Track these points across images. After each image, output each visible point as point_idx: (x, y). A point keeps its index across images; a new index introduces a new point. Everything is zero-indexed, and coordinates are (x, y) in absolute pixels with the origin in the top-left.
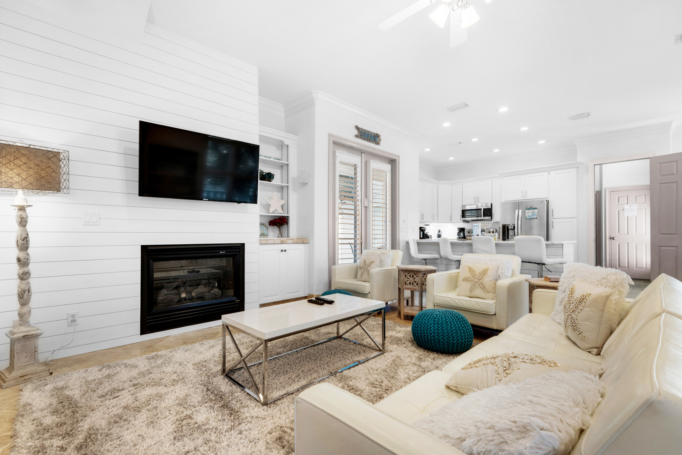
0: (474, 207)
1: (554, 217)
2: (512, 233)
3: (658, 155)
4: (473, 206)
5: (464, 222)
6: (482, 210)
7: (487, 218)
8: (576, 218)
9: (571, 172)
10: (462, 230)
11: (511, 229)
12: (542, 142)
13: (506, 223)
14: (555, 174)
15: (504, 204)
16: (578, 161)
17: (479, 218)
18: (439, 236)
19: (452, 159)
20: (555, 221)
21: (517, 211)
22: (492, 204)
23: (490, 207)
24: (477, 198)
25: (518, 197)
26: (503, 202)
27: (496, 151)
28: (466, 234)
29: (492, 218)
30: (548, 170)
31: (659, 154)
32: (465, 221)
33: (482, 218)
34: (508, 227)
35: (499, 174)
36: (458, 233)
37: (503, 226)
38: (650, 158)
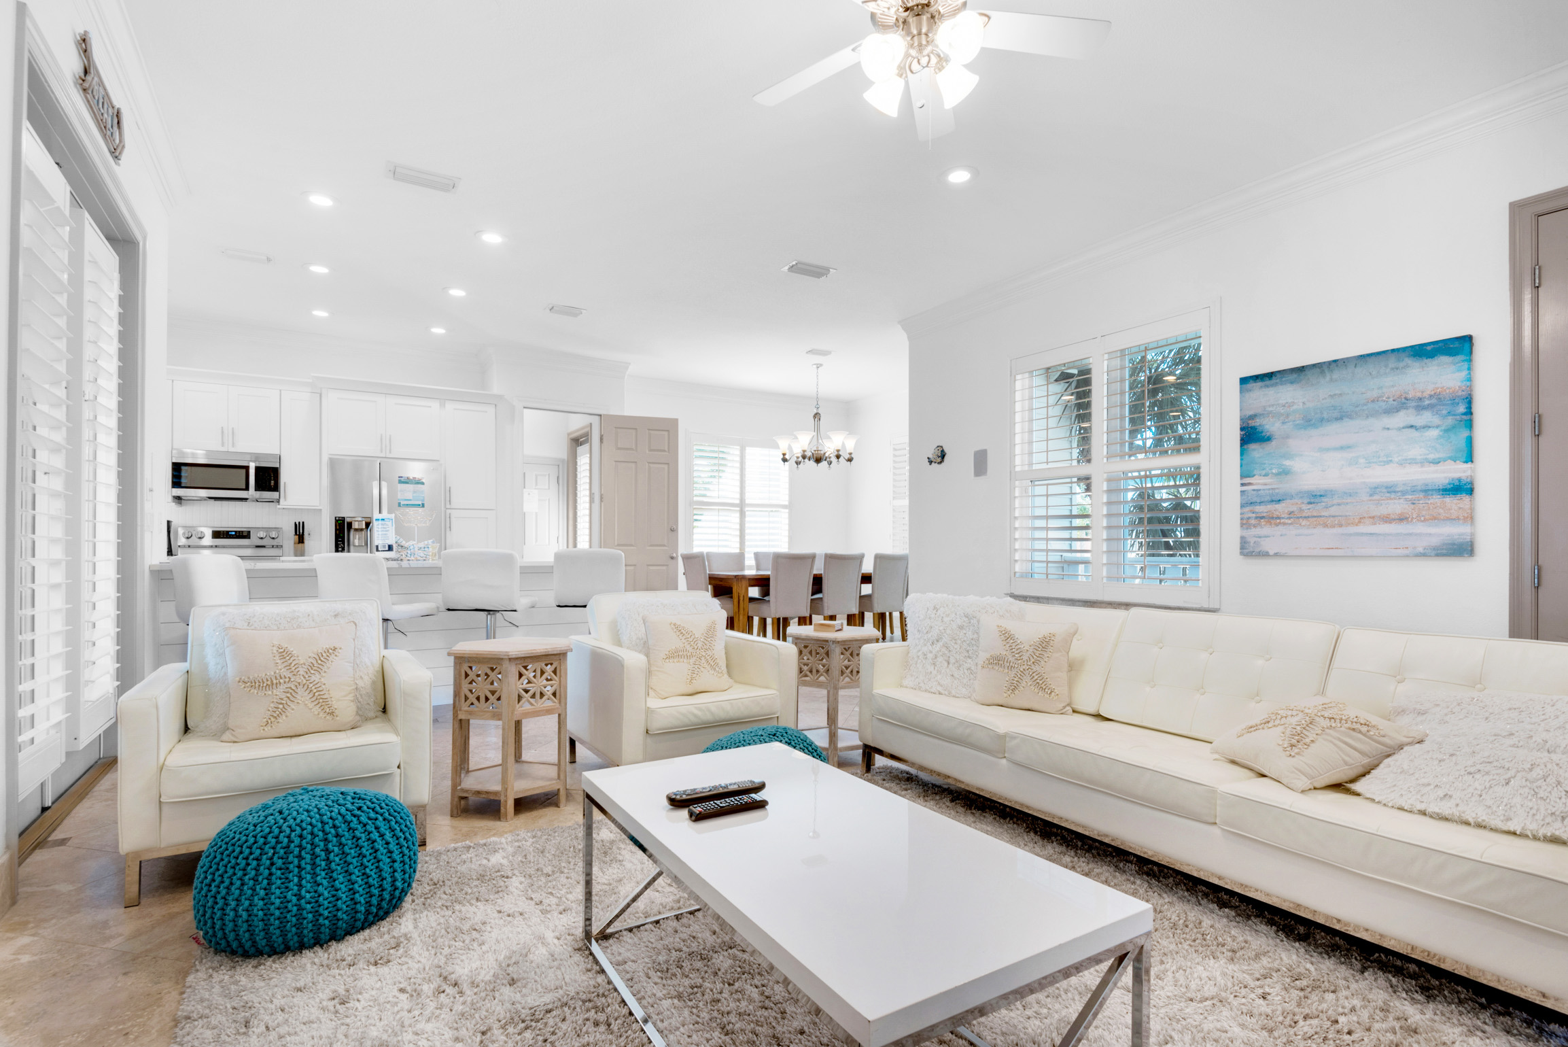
1: (453, 506)
2: (361, 538)
3: (612, 413)
6: (252, 471)
8: (495, 511)
9: (485, 413)
11: (361, 530)
12: (438, 331)
13: (342, 514)
14: (454, 409)
16: (496, 391)
17: (246, 494)
20: (454, 513)
21: (375, 484)
22: (279, 458)
23: (274, 464)
24: (229, 432)
27: (320, 313)
29: (280, 497)
30: (441, 398)
31: (614, 411)
32: (179, 500)
33: (251, 493)
34: (350, 525)
35: (311, 379)
37: (336, 521)
38: (601, 415)
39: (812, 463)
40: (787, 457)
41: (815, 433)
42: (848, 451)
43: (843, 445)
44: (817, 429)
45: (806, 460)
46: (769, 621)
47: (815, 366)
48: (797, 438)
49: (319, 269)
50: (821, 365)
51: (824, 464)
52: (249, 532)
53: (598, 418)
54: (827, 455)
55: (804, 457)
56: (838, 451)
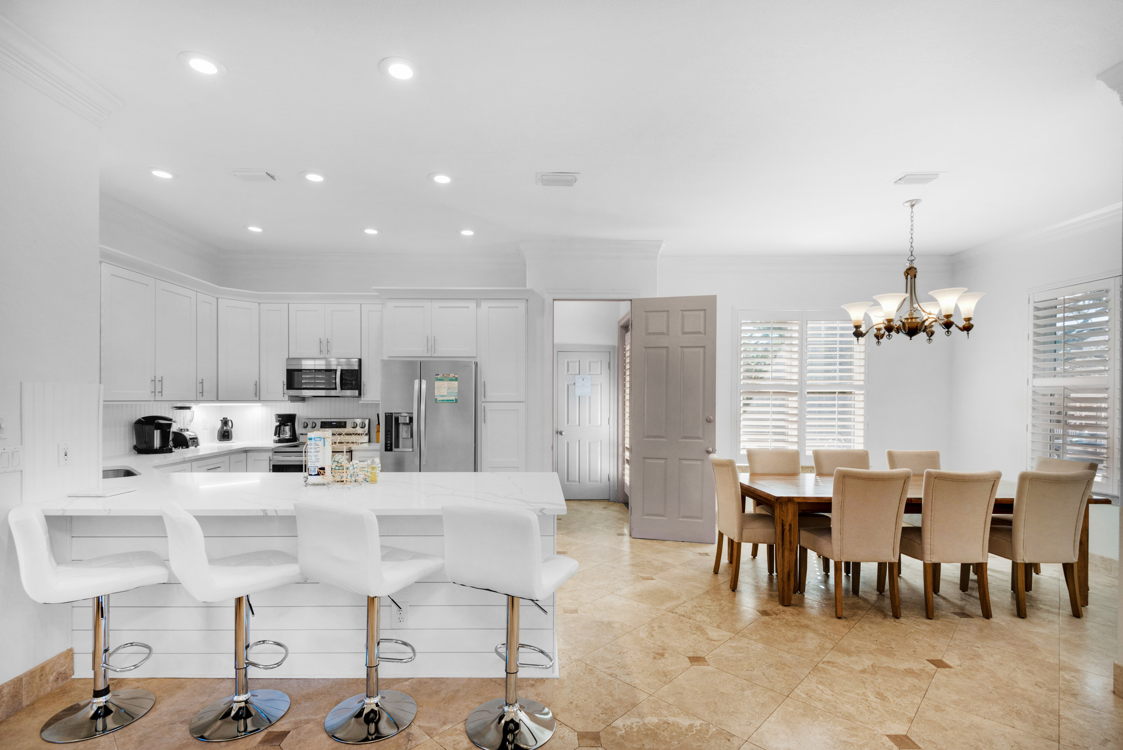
0: (321, 365)
1: (488, 399)
2: (407, 432)
4: (318, 362)
5: (292, 401)
6: (338, 373)
7: (348, 393)
8: (524, 403)
9: (517, 307)
10: (287, 420)
11: (404, 424)
12: (467, 233)
13: (393, 410)
14: (489, 307)
15: (387, 364)
16: (528, 286)
17: (333, 393)
18: (225, 435)
19: (255, 229)
20: (488, 406)
21: (417, 382)
22: (360, 361)
23: (356, 368)
24: (324, 342)
25: (415, 349)
26: (386, 358)
27: (371, 231)
28: (299, 430)
29: (360, 394)
30: (477, 298)
32: (294, 399)
33: (338, 392)
34: (397, 419)
35: (377, 290)
36: (277, 427)
37: (386, 416)
38: (631, 300)
39: (902, 337)
40: (863, 329)
41: (908, 295)
42: (964, 316)
43: (957, 307)
44: (912, 289)
45: (893, 333)
46: (832, 563)
47: (908, 204)
48: (879, 304)
49: (315, 178)
50: (918, 201)
51: (922, 336)
52: (345, 423)
53: (629, 302)
54: (927, 324)
55: (889, 329)
56: (948, 316)
